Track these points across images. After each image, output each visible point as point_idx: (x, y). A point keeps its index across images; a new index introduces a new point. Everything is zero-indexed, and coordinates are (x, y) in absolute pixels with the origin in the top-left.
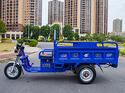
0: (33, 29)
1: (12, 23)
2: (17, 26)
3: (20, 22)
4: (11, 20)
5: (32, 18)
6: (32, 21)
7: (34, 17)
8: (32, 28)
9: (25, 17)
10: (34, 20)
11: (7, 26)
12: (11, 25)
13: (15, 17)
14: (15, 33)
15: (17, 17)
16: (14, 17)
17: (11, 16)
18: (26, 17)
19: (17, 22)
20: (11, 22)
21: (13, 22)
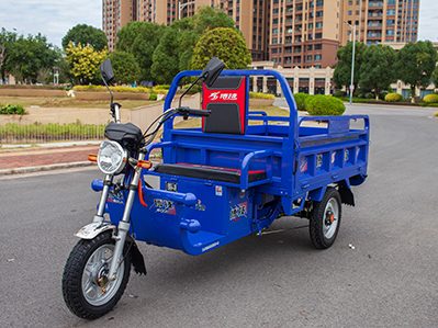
0: (370, 56)
1: (303, 40)
2: (319, 47)
3: (330, 31)
4: (301, 26)
5: (375, 15)
6: (375, 25)
7: (381, 11)
8: (364, 53)
9: (350, 13)
10: (381, 21)
11: (286, 48)
12: (300, 47)
13: (314, 15)
14: (312, 73)
15: (319, 14)
16: (311, 17)
17: (299, 12)
18: (354, 13)
19: (319, 35)
20: (300, 36)
21: (307, 33)
